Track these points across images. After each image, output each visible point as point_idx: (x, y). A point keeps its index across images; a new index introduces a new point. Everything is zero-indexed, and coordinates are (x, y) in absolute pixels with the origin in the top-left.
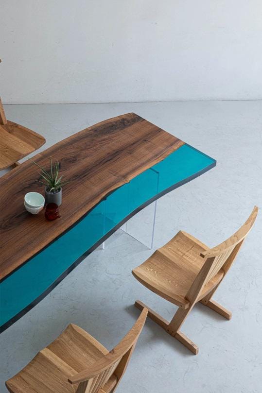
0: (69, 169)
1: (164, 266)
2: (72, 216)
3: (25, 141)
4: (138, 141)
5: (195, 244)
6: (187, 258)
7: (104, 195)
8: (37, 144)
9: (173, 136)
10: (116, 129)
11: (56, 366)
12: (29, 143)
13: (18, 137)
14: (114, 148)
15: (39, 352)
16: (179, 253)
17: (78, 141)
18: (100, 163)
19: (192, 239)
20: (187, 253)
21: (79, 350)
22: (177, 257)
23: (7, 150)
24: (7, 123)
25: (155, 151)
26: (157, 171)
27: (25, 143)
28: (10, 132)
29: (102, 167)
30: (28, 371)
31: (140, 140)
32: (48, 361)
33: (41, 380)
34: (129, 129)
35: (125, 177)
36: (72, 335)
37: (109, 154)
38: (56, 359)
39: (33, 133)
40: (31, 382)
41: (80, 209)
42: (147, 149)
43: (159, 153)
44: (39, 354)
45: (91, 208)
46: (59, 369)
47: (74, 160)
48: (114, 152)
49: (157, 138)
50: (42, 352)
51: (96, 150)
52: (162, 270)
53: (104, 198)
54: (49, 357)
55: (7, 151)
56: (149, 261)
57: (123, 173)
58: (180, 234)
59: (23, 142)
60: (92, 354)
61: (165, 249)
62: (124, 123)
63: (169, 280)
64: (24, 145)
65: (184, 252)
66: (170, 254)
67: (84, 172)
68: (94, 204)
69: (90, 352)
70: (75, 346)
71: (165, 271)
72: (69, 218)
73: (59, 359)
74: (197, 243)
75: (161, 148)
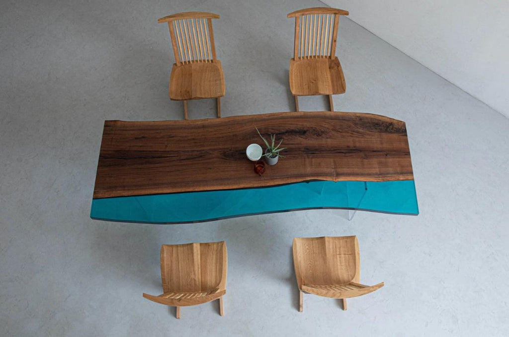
0: (309, 140)
1: (317, 252)
2: (272, 179)
3: (332, 82)
4: (381, 151)
5: (355, 254)
6: (338, 259)
7: (308, 179)
8: (337, 90)
9: (411, 166)
10: (376, 129)
11: (193, 259)
12: (333, 86)
13: (332, 76)
14: (358, 145)
15: (193, 243)
16: (338, 251)
17: (339, 120)
18: (335, 150)
19: (356, 249)
20: (343, 255)
21: (214, 261)
22: (333, 252)
23: (314, 81)
24: (334, 59)
25: (384, 170)
26: (368, 188)
27: (330, 84)
28: (330, 68)
29: (331, 155)
30: (179, 248)
31: (384, 151)
32: (192, 253)
33: (180, 259)
34: (385, 136)
35: (338, 175)
36: (219, 248)
37: (348, 147)
38: (197, 254)
39: (343, 80)
40: (174, 255)
41: (282, 178)
42: (380, 163)
43: (384, 174)
44: (191, 244)
45: (290, 182)
46: (193, 262)
47: (319, 134)
48: (354, 148)
49: (397, 159)
50: (195, 245)
51: (343, 137)
52: (314, 253)
53: (308, 182)
54: (195, 250)
55: (313, 83)
56: (312, 239)
57: (340, 170)
58: (352, 238)
59: (330, 82)
60: (218, 270)
61: (331, 241)
62: (388, 127)
63: (310, 263)
64: (328, 86)
65: (342, 253)
66: (331, 247)
67: (316, 150)
68: (295, 181)
69: (218, 267)
70: (214, 256)
71: (314, 255)
72: (268, 180)
73: (199, 256)
74: (356, 254)
75: (391, 170)
